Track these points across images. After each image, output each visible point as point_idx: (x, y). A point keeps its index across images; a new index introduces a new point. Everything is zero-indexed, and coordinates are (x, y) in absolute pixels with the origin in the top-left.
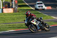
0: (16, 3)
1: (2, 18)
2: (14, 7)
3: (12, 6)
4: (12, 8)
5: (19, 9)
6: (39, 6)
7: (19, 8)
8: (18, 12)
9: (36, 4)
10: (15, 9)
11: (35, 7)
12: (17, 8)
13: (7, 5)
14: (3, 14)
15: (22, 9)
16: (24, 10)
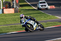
0: (17, 3)
1: (2, 19)
2: (15, 7)
3: (13, 6)
4: (13, 8)
5: (20, 9)
6: (42, 6)
7: (20, 7)
8: (19, 12)
9: (38, 4)
10: (16, 9)
11: (38, 6)
12: (18, 8)
13: (7, 5)
14: (4, 15)
15: (23, 9)
16: (26, 10)
